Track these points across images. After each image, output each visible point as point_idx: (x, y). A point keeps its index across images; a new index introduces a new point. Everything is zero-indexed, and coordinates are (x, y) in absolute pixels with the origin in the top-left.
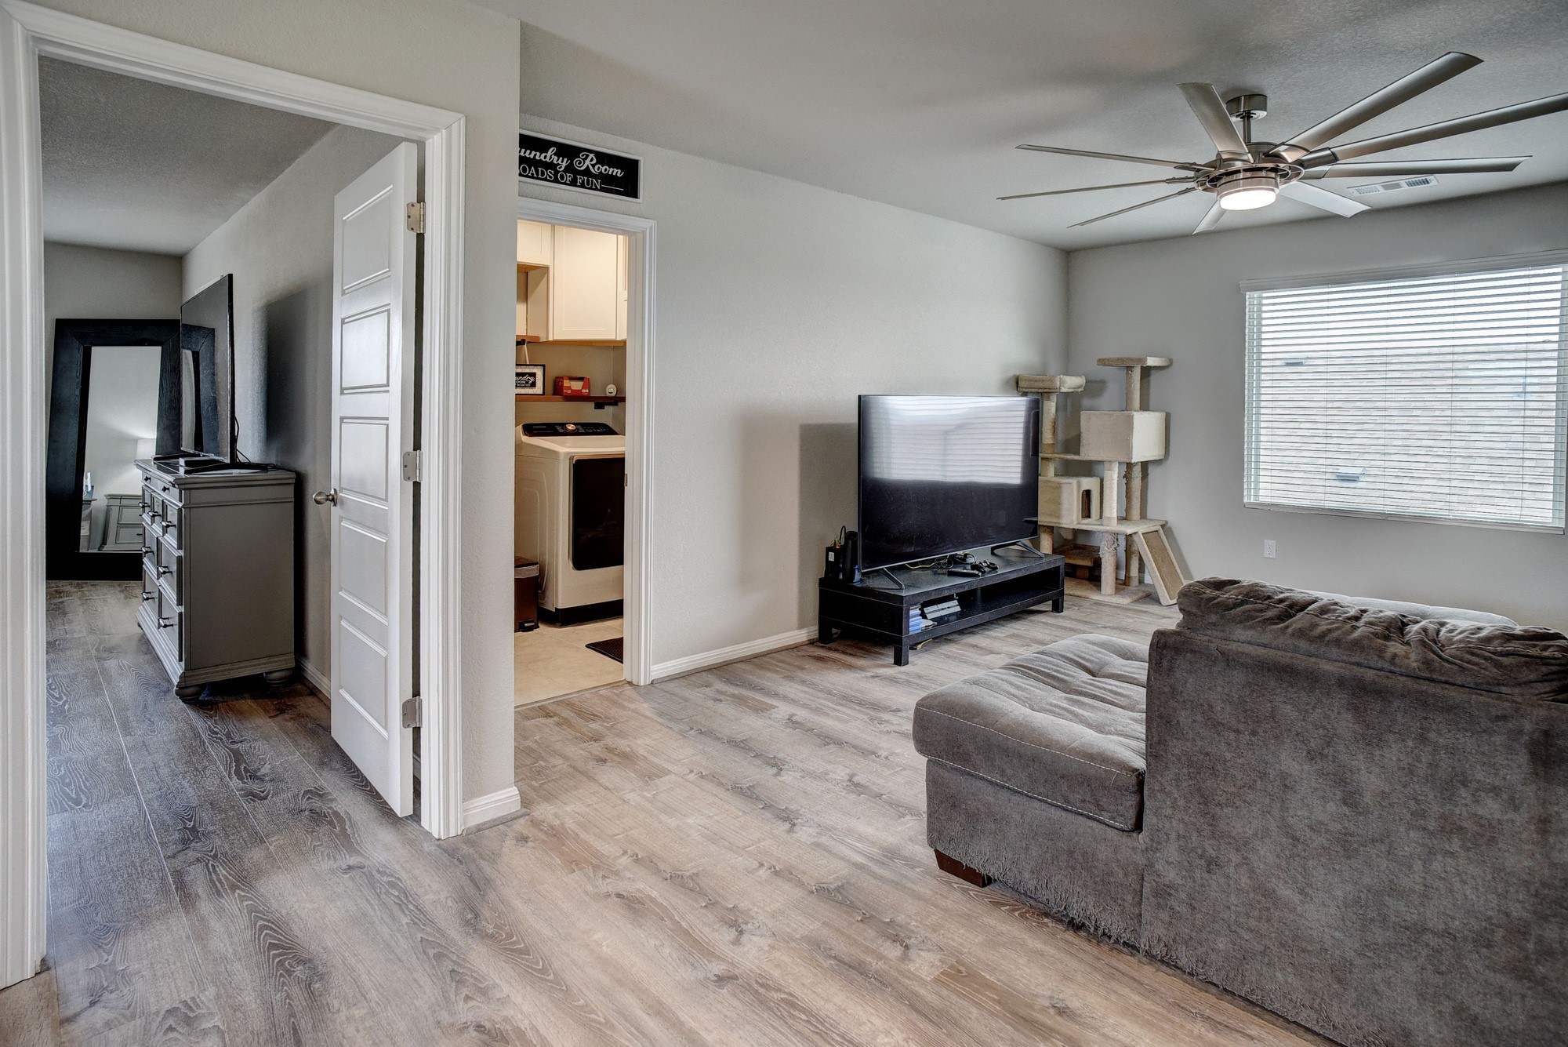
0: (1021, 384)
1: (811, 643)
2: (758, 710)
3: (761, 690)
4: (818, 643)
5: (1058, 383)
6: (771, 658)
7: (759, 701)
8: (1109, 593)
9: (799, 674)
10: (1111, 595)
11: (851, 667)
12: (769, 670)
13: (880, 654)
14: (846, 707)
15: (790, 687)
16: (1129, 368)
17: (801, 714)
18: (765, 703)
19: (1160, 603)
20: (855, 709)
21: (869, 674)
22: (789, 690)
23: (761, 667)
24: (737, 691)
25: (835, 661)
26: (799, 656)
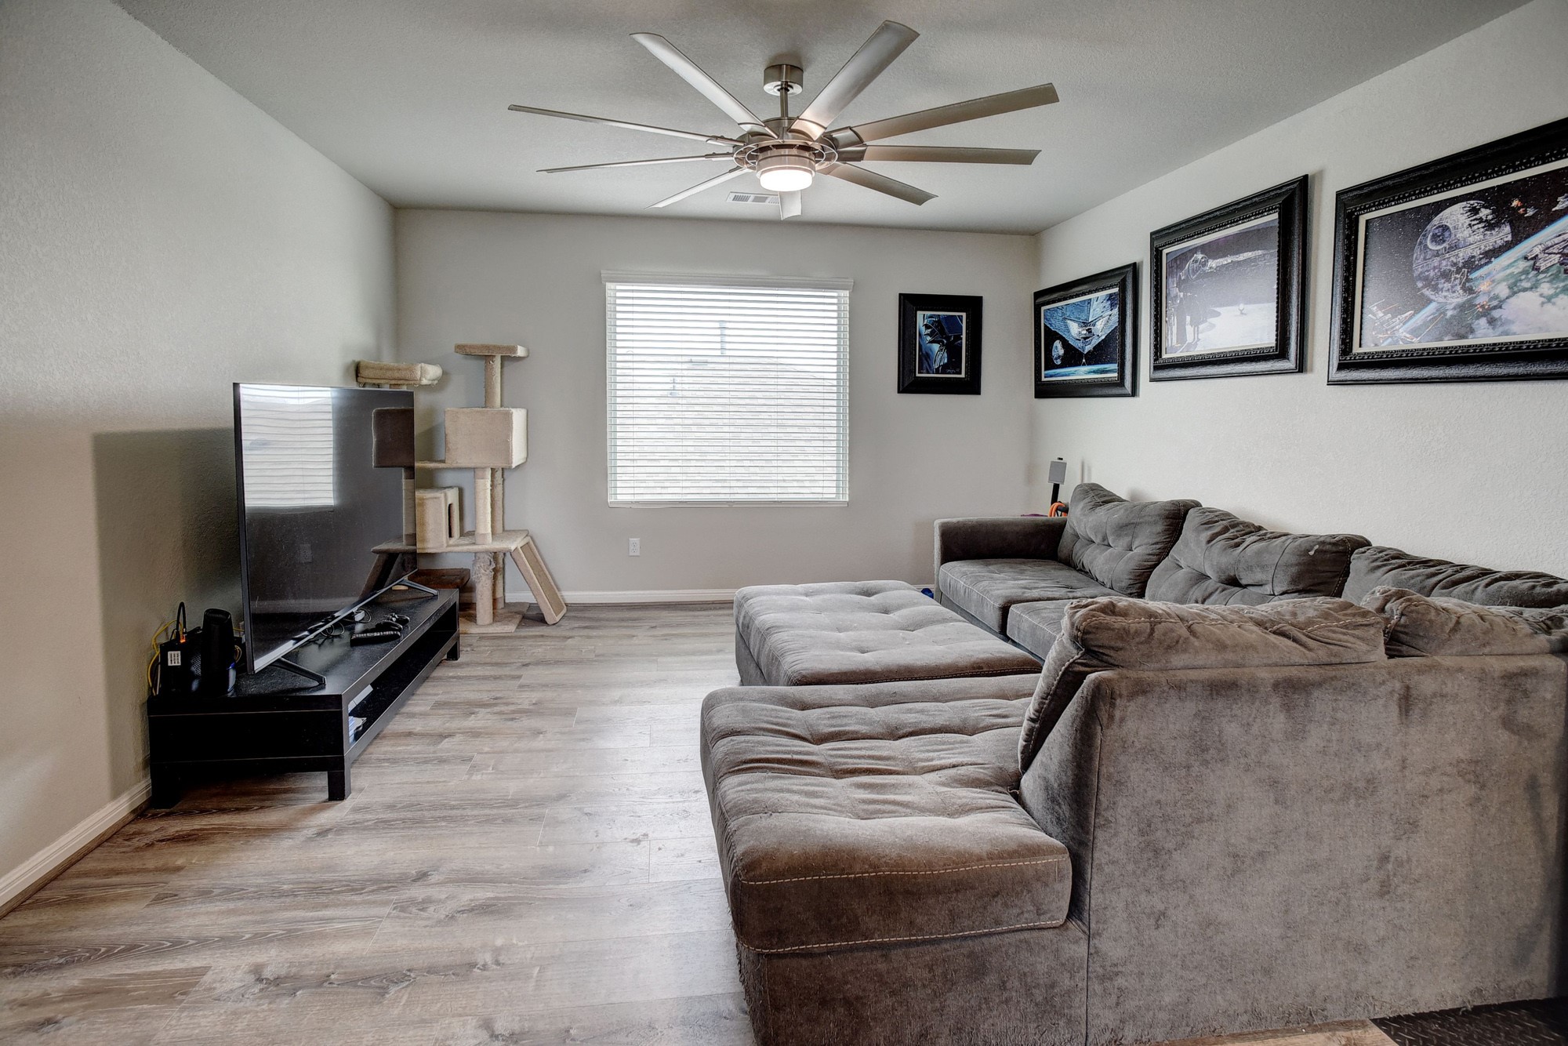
0: (364, 373)
1: (140, 814)
2: (172, 996)
3: (131, 949)
4: (154, 811)
5: (419, 373)
6: (79, 875)
7: (154, 975)
8: (487, 622)
9: (176, 882)
10: (490, 624)
11: (263, 832)
12: (103, 900)
13: (286, 791)
14: (336, 906)
15: (194, 915)
16: (488, 358)
17: (275, 959)
18: (174, 973)
19: (546, 623)
20: (356, 903)
21: (310, 832)
22: (192, 922)
23: (75, 900)
24: (74, 979)
25: (224, 831)
26: (138, 849)
